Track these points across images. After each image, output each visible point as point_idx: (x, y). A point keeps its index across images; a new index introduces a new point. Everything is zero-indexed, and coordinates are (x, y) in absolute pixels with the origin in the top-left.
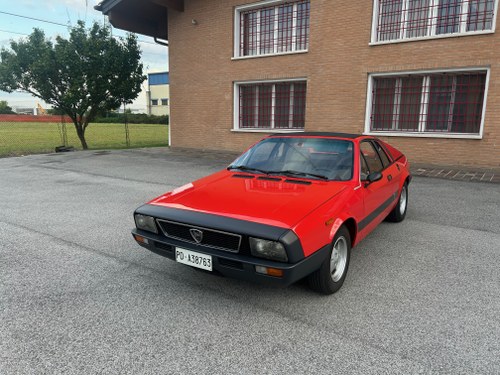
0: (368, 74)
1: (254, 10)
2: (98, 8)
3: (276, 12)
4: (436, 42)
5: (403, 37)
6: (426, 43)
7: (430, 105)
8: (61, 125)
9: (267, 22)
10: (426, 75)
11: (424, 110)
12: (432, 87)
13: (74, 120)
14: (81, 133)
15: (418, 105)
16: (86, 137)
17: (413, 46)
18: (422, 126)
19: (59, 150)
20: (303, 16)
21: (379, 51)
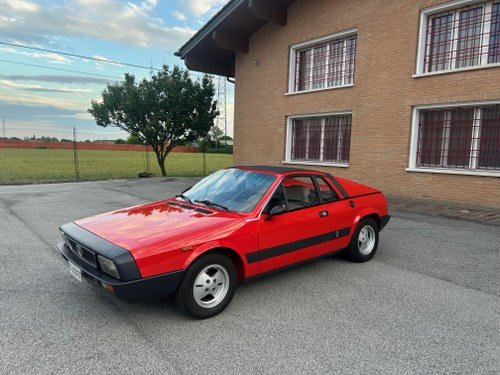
0: (413, 107)
1: (309, 48)
2: (177, 54)
3: (328, 49)
4: (484, 72)
5: (452, 67)
6: (474, 73)
7: (482, 140)
8: (145, 153)
9: (319, 58)
10: (477, 107)
11: (475, 146)
12: (483, 121)
13: (156, 150)
14: (161, 162)
15: (469, 139)
16: (165, 164)
17: (460, 76)
18: (474, 163)
19: (141, 176)
20: (352, 51)
21: (424, 82)
